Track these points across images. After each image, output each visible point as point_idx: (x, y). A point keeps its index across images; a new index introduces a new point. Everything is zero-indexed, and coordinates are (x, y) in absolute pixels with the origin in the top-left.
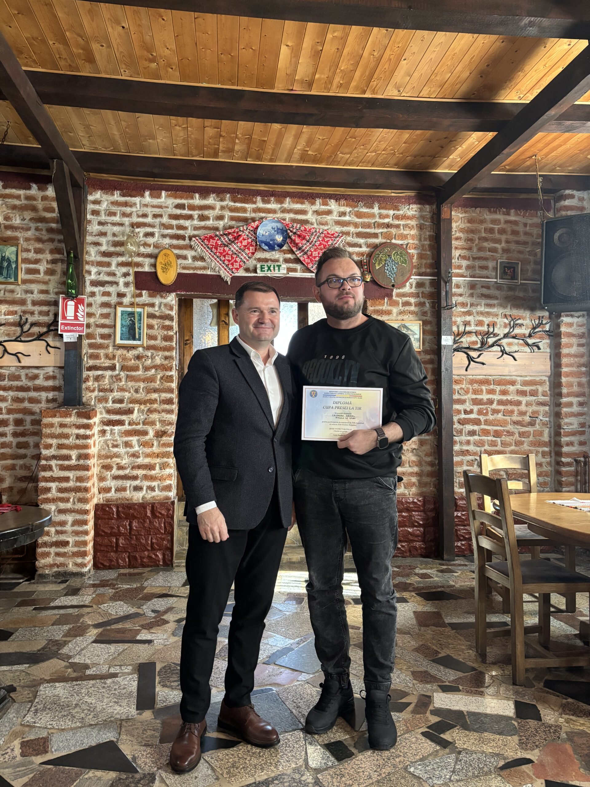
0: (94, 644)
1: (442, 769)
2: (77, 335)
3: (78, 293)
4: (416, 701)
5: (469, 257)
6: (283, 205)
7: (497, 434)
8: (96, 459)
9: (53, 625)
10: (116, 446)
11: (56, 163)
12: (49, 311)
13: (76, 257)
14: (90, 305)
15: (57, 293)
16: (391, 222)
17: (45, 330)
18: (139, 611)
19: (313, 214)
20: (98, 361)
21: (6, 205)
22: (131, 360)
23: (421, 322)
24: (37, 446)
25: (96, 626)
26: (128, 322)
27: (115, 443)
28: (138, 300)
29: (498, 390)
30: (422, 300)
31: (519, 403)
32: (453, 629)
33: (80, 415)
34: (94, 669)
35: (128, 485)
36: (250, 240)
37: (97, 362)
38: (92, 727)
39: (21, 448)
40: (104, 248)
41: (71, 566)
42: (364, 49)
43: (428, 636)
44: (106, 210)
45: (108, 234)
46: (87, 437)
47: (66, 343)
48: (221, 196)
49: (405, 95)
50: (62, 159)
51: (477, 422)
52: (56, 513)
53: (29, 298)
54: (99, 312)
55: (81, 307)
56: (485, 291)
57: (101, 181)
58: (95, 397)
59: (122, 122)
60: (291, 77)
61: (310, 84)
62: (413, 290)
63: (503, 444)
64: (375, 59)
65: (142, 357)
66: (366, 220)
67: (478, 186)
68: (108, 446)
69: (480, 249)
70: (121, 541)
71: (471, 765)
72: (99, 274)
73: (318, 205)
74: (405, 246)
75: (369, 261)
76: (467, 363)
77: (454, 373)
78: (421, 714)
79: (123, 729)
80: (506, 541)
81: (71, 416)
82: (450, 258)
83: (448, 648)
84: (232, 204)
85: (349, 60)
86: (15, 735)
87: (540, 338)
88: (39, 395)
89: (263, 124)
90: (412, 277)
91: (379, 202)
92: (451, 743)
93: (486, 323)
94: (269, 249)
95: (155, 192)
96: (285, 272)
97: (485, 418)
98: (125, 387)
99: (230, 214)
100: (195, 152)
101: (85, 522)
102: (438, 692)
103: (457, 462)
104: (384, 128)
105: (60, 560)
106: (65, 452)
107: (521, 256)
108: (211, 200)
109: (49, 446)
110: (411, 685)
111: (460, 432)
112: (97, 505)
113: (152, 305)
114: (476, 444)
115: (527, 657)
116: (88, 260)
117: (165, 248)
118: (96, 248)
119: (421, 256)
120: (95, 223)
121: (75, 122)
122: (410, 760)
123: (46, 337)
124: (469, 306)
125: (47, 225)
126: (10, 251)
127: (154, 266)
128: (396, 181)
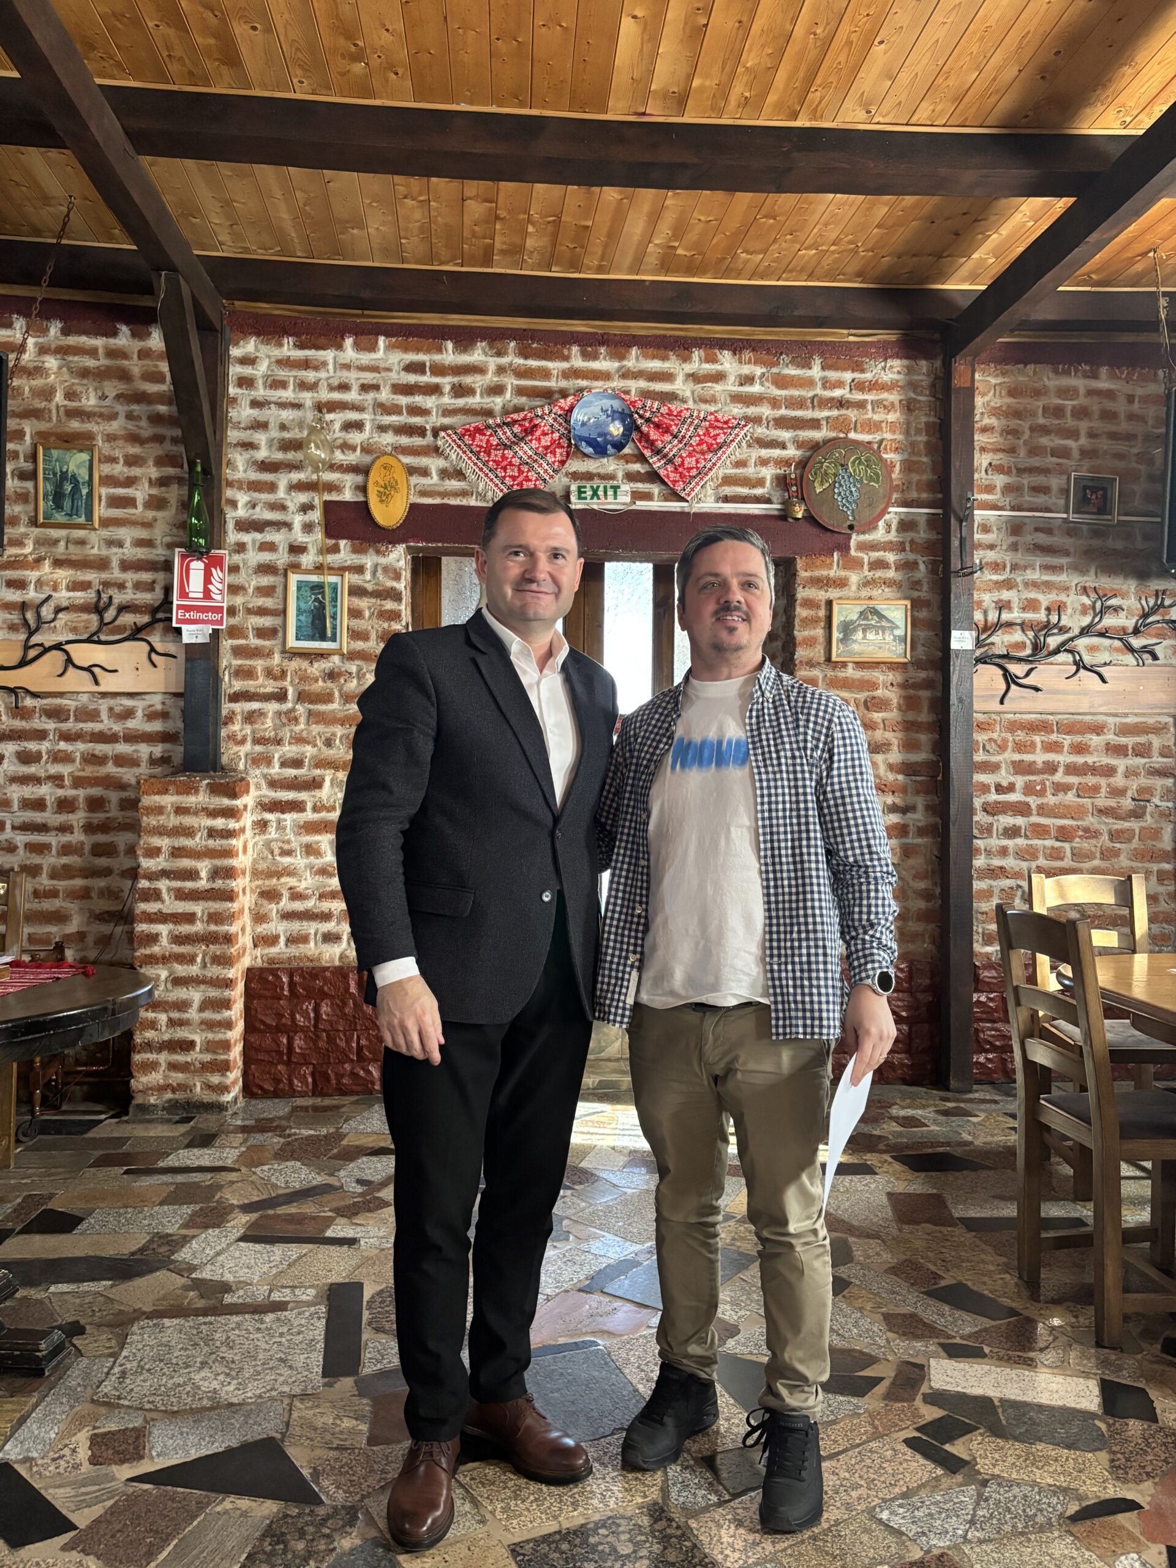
0: (242, 1244)
1: (948, 1517)
2: (209, 629)
3: (210, 546)
4: (893, 1374)
5: (1010, 468)
6: (625, 363)
7: (1064, 835)
8: (248, 879)
9: (161, 1204)
10: (289, 853)
11: (167, 279)
12: (154, 582)
13: (206, 471)
14: (234, 569)
15: (170, 546)
16: (848, 396)
17: (146, 619)
18: (331, 1180)
19: (685, 381)
20: (251, 682)
21: (69, 369)
22: (317, 681)
23: (908, 603)
24: (131, 851)
25: (246, 1208)
26: (311, 604)
27: (286, 847)
28: (330, 559)
29: (1066, 744)
30: (911, 557)
31: (1110, 771)
32: (970, 1229)
33: (215, 790)
34: (241, 1292)
35: (312, 931)
36: (556, 436)
37: (250, 685)
38: (233, 1409)
39: (100, 855)
40: (262, 454)
41: (198, 1089)
42: (794, 20)
43: (919, 1244)
44: (266, 377)
45: (271, 425)
46: (229, 834)
47: (188, 646)
48: (499, 345)
49: (881, 119)
50: (176, 270)
51: (1022, 809)
52: (169, 986)
53: (115, 555)
54: (253, 583)
55: (216, 573)
56: (1042, 539)
57: (256, 317)
58: (247, 755)
59: (299, 194)
60: (641, 86)
61: (681, 100)
62: (893, 536)
63: (1076, 855)
64: (819, 43)
65: (340, 674)
66: (795, 392)
67: (1032, 318)
68: (272, 853)
69: (1034, 451)
70: (298, 1042)
71: (1009, 1510)
72: (254, 507)
73: (697, 363)
74: (875, 446)
75: (802, 477)
76: (1004, 687)
77: (976, 707)
78: (903, 1400)
79: (295, 1415)
80: (1086, 1050)
81: (197, 792)
82: (970, 470)
83: (959, 1267)
84: (521, 361)
85: (763, 46)
86: (80, 1422)
87: (1158, 636)
88: (136, 751)
89: (583, 189)
90: (891, 509)
91: (822, 354)
92: (966, 1463)
93: (1044, 604)
94: (596, 452)
95: (364, 339)
96: (628, 499)
97: (1039, 801)
98: (304, 734)
99: (516, 382)
100: (444, 253)
101: (226, 1004)
102: (938, 1357)
103: (981, 891)
104: (836, 192)
105: (178, 1077)
106: (186, 863)
107: (1120, 464)
108: (477, 355)
109: (153, 852)
110: (882, 1342)
111: (988, 830)
112: (249, 970)
113: (359, 569)
114: (1020, 855)
115: (1126, 1290)
116: (230, 478)
117: (385, 454)
118: (247, 455)
119: (909, 467)
120: (245, 403)
121: (204, 195)
122: (881, 1495)
123: (148, 634)
124: (1008, 569)
125: (150, 408)
126: (76, 462)
127: (363, 489)
128: (859, 310)
